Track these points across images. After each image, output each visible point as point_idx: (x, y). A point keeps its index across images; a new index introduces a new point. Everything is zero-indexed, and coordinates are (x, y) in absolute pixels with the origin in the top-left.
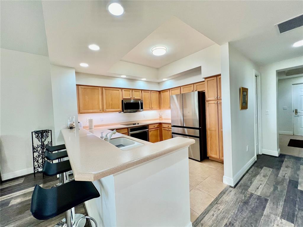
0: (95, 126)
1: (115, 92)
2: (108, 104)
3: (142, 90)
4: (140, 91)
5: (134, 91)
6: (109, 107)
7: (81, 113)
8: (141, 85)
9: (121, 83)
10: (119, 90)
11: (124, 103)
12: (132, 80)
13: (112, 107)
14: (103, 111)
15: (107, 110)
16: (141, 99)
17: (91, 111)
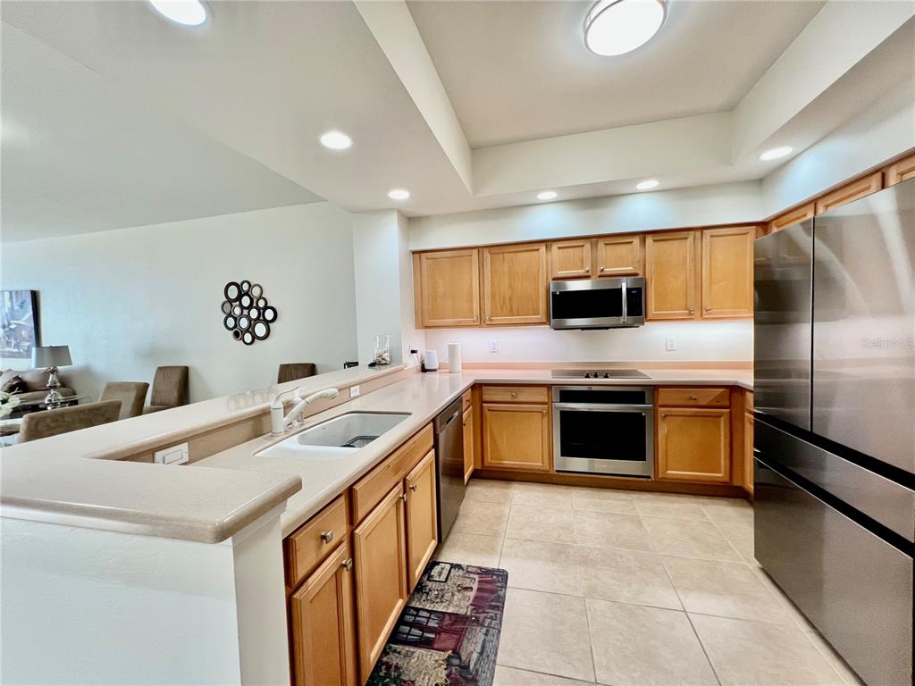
0: (465, 367)
1: (524, 257)
2: (497, 300)
3: (644, 235)
4: (636, 241)
5: (601, 244)
6: (502, 308)
7: (427, 327)
8: (641, 211)
9: (550, 221)
10: (538, 250)
11: (554, 294)
12: (594, 200)
13: (511, 309)
14: (482, 322)
15: (497, 319)
16: (640, 272)
17: (450, 321)
